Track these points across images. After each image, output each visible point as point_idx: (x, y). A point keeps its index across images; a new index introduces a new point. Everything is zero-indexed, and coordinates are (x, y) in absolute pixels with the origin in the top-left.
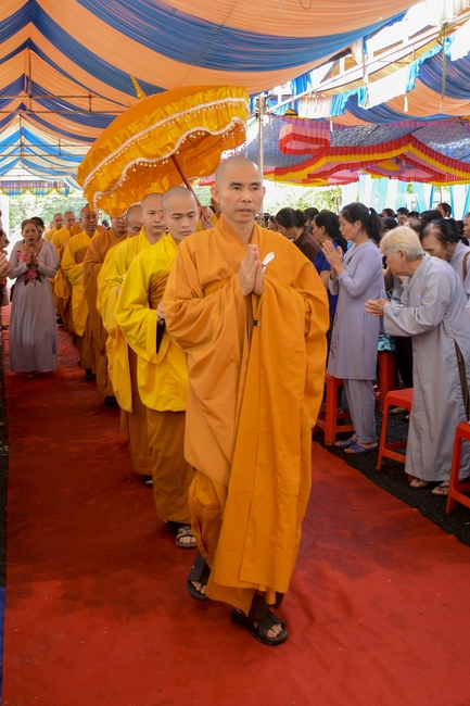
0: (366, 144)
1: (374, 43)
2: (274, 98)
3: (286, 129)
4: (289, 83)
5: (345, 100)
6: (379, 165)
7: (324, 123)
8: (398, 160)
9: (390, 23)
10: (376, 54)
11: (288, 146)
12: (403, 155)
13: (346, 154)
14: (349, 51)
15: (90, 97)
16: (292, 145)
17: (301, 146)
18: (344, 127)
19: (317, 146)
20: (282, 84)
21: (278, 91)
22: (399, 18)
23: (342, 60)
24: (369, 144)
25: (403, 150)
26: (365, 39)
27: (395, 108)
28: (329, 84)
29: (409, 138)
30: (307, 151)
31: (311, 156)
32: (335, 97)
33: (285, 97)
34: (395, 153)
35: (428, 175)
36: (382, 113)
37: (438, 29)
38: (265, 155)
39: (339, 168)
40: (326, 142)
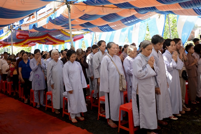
1: (39, 12)
2: (15, 26)
3: (18, 33)
4: (18, 22)
5: (32, 26)
6: (41, 41)
7: (27, 31)
8: (45, 40)
9: (43, 8)
10: (39, 15)
11: (18, 37)
12: (46, 39)
13: (33, 39)
14: (33, 14)
16: (20, 37)
17: (22, 37)
18: (32, 32)
19: (26, 37)
20: (17, 22)
21: (16, 24)
22: (44, 7)
23: (31, 16)
24: (38, 36)
25: (46, 37)
26: (37, 11)
27: (44, 27)
28: (28, 22)
29: (47, 35)
30: (23, 38)
31: (24, 39)
32: (30, 25)
34: (44, 38)
35: (52, 43)
36: (41, 29)
37: (54, 9)
38: (13, 39)
39: (31, 42)
40: (28, 36)
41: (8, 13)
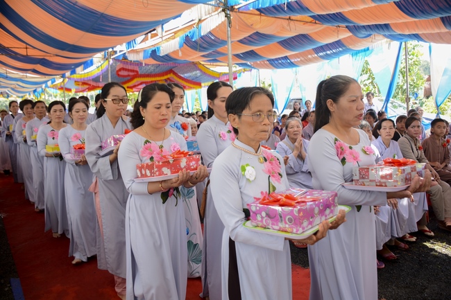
0: (153, 73)
1: (166, 26)
2: (116, 52)
3: (119, 65)
4: (124, 44)
5: (150, 52)
7: (139, 64)
8: (166, 80)
9: (174, 19)
10: (166, 32)
11: (120, 73)
12: (168, 79)
14: (154, 30)
15: (27, 48)
16: (122, 73)
17: (125, 73)
18: (148, 65)
19: (131, 74)
20: (121, 44)
21: (118, 48)
22: (179, 16)
23: (149, 34)
24: (155, 73)
25: (169, 76)
26: (162, 25)
27: (174, 56)
28: (144, 45)
29: (171, 71)
30: (129, 76)
31: (129, 78)
32: (145, 51)
33: (120, 51)
34: (166, 77)
36: (167, 58)
37: (197, 21)
40: (137, 72)
41: (113, 25)
